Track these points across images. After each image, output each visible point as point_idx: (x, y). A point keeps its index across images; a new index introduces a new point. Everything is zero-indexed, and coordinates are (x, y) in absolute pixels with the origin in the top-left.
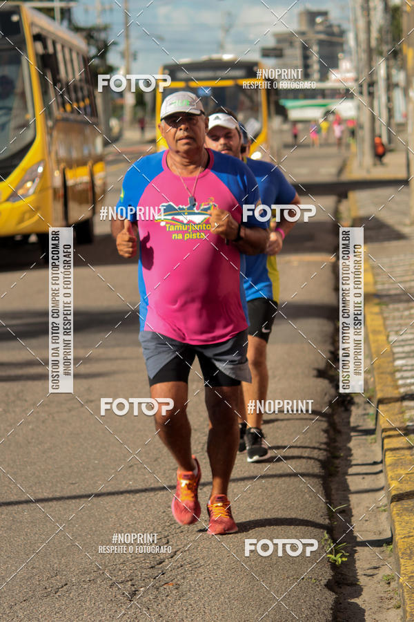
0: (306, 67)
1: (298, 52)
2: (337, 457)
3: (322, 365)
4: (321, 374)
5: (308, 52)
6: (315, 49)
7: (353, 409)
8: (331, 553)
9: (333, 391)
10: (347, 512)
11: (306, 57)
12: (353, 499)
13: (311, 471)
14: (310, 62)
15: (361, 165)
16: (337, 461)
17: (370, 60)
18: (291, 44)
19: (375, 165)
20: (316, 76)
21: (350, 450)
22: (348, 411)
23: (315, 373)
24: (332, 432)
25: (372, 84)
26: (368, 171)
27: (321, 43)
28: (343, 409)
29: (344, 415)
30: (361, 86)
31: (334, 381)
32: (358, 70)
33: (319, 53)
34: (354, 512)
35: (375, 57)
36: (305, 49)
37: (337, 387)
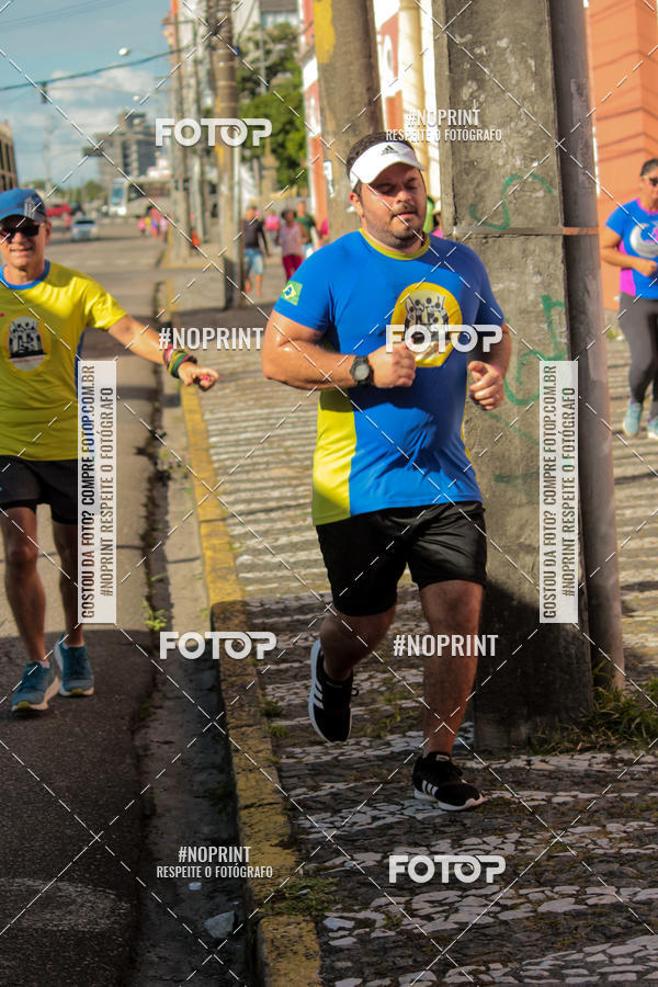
0: (126, 165)
1: (118, 151)
2: (154, 530)
3: (141, 443)
4: (141, 452)
5: (128, 152)
6: (134, 148)
7: (171, 484)
8: (149, 619)
9: (151, 468)
10: (164, 581)
11: (125, 156)
12: (171, 568)
13: (130, 543)
14: (129, 160)
15: (178, 256)
16: (155, 534)
17: (185, 157)
18: (111, 144)
19: (191, 255)
20: (136, 173)
21: (167, 522)
22: (165, 485)
23: (135, 451)
24: (150, 506)
25: (186, 180)
26: (185, 261)
27: (139, 143)
28: (160, 484)
29: (162, 490)
30: (176, 182)
31: (153, 458)
32: (174, 168)
33: (138, 152)
34: (172, 581)
35: (189, 154)
36: (125, 147)
37: (156, 464)
